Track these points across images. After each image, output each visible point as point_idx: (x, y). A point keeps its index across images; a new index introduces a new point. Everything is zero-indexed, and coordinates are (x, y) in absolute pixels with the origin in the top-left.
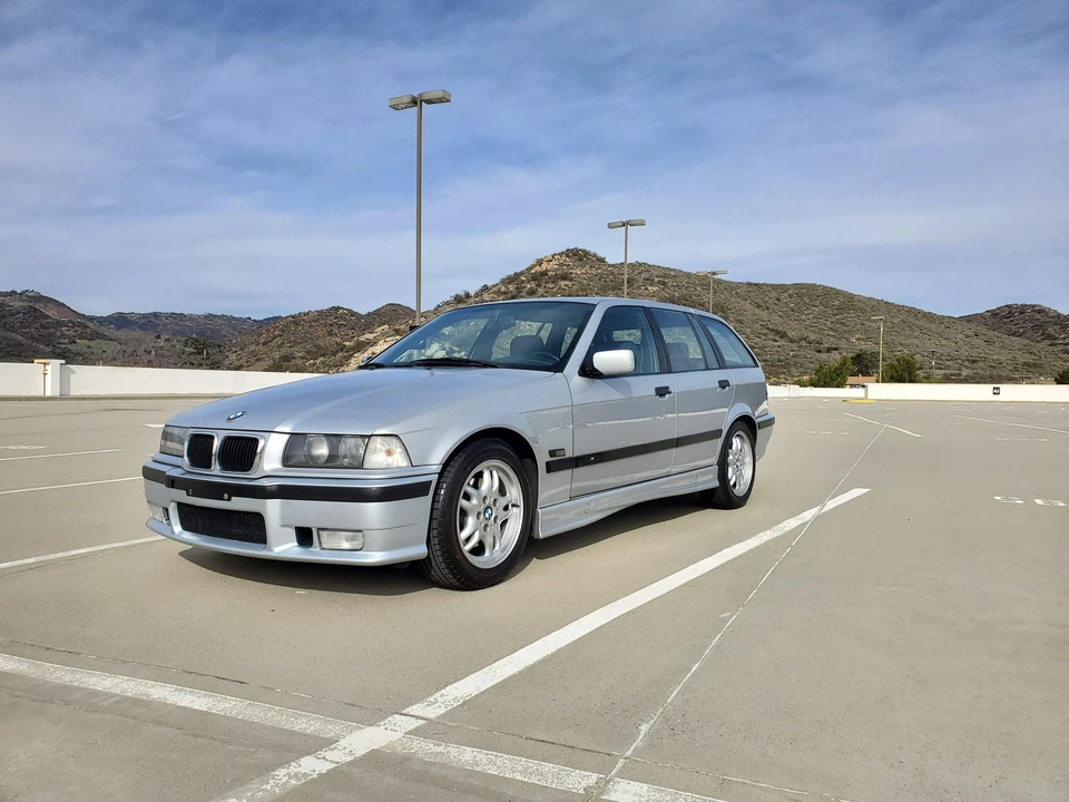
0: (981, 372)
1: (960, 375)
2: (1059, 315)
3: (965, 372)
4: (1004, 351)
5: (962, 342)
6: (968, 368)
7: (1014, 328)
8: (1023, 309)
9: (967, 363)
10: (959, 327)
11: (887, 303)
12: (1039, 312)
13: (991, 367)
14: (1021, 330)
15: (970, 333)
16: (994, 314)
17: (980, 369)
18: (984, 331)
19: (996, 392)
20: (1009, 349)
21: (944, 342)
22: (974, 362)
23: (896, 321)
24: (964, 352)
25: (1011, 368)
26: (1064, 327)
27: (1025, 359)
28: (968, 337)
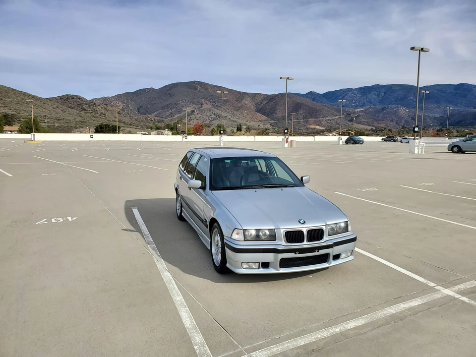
1: (54, 126)
2: (87, 101)
4: (70, 115)
5: (52, 111)
6: (57, 123)
7: (70, 105)
8: (73, 97)
9: (56, 120)
10: (50, 104)
11: (12, 89)
12: (79, 99)
13: (67, 122)
14: (73, 106)
15: (55, 106)
16: (61, 98)
17: (62, 123)
18: (61, 106)
19: (92, 137)
20: (72, 115)
21: (44, 110)
22: (59, 120)
23: (19, 99)
24: (54, 115)
25: (74, 123)
26: (89, 106)
27: (79, 119)
28: (54, 108)
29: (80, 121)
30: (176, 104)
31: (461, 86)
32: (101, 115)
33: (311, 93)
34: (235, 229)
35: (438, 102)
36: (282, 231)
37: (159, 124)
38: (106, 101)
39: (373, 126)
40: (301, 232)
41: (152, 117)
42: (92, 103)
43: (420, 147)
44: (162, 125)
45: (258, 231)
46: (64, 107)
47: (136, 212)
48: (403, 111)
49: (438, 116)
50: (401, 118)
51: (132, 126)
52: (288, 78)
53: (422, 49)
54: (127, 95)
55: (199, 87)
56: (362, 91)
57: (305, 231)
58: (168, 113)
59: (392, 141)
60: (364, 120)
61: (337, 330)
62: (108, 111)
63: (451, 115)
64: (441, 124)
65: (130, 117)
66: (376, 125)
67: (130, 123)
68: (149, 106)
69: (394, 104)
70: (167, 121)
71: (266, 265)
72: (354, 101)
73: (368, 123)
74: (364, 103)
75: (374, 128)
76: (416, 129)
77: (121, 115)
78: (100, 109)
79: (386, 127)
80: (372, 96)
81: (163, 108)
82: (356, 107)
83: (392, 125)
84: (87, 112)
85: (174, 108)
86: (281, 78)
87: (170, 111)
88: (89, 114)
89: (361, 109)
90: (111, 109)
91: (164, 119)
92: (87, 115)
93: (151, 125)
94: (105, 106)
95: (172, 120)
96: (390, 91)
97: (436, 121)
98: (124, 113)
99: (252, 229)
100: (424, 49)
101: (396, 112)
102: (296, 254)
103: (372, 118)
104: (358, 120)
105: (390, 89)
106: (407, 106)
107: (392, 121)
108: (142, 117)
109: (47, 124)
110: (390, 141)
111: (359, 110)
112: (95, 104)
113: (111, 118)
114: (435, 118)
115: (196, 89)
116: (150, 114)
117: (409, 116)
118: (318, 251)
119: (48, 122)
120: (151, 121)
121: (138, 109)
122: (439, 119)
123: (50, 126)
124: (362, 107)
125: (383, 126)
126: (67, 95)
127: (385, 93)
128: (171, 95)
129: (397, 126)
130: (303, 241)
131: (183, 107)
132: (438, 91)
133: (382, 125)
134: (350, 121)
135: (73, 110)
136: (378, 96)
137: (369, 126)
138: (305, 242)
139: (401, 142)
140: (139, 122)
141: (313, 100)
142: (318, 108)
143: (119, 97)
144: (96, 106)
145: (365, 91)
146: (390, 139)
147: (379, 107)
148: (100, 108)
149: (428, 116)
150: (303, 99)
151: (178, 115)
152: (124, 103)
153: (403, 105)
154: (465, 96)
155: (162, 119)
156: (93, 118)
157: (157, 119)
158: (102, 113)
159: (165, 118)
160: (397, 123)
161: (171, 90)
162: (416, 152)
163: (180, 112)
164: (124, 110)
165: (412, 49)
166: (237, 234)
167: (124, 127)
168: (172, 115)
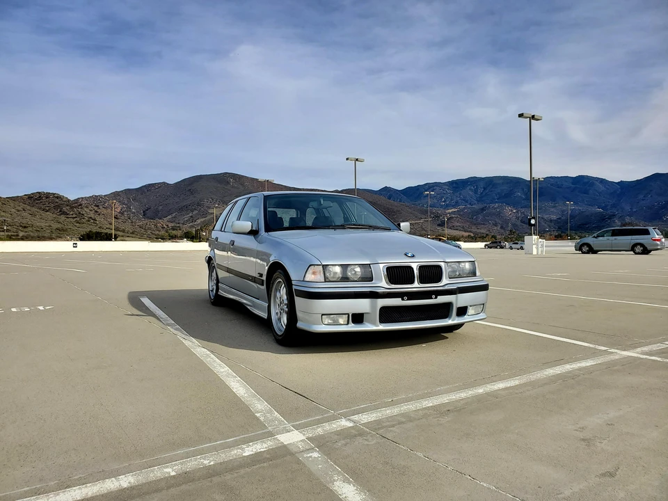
0: (32, 234)
1: (18, 235)
2: (69, 201)
3: (21, 234)
4: (42, 221)
5: (15, 215)
6: (21, 231)
7: (43, 207)
8: (48, 195)
9: (21, 228)
10: (12, 205)
12: (57, 197)
14: (47, 208)
15: (20, 208)
16: (30, 197)
17: (30, 231)
18: (29, 208)
19: (75, 246)
20: (45, 220)
22: (25, 227)
24: (18, 221)
25: (49, 231)
26: (72, 208)
27: (56, 226)
28: (18, 211)
29: (57, 229)
30: (199, 205)
31: (580, 179)
32: (89, 221)
33: (386, 189)
34: (311, 265)
35: (553, 200)
36: (381, 266)
37: (174, 232)
38: (97, 201)
39: (470, 232)
40: (410, 268)
41: (164, 222)
42: (77, 204)
43: (540, 246)
44: (179, 233)
45: (344, 267)
46: (34, 209)
47: (146, 301)
48: (509, 212)
49: (554, 217)
50: (507, 221)
51: (134, 236)
52: (357, 160)
53: (533, 117)
54: (128, 191)
55: (231, 180)
56: (454, 185)
57: (415, 266)
58: (186, 217)
59: (499, 247)
60: (458, 224)
61: (480, 390)
62: (99, 215)
63: (572, 217)
64: (559, 228)
65: (132, 222)
66: (474, 230)
67: (131, 231)
68: (161, 208)
69: (496, 202)
70: (186, 228)
71: (358, 318)
72: (443, 200)
73: (463, 227)
74: (457, 202)
75: (472, 235)
76: (533, 222)
77: (120, 221)
78: (88, 212)
79: (487, 233)
80: (468, 192)
81: (181, 210)
82: (447, 207)
83: (496, 230)
84: (68, 216)
85: (195, 209)
86: (347, 159)
87: (190, 215)
88: (72, 220)
89: (453, 210)
90: (105, 211)
91: (181, 225)
92: (68, 220)
93: (163, 233)
94: (96, 208)
95: (192, 226)
96: (491, 186)
97: (553, 224)
98: (123, 217)
99: (336, 265)
100: (535, 117)
101: (500, 213)
102: (403, 300)
103: (468, 221)
104: (450, 225)
105: (490, 183)
106: (514, 205)
107: (496, 225)
108: (150, 224)
109: (7, 233)
110: (496, 248)
111: (450, 211)
112: (81, 205)
113: (104, 225)
114: (551, 221)
115: (228, 183)
116: (161, 219)
117: (517, 218)
118: (436, 298)
119: (8, 231)
120: (163, 228)
121: (144, 212)
122: (556, 222)
123: (12, 235)
124: (454, 206)
125: (484, 232)
126: (39, 193)
127: (485, 189)
128: (192, 192)
129: (503, 231)
130: (412, 282)
131: (209, 208)
132: (552, 185)
133: (482, 231)
134: (439, 225)
135: (48, 213)
136: (476, 192)
137: (465, 231)
138: (416, 284)
139: (511, 248)
140: (145, 229)
141: (390, 199)
142: (396, 209)
143: (116, 195)
144: (82, 208)
145: (457, 185)
146: (495, 245)
147: (477, 207)
148: (88, 210)
149: (542, 218)
150: (375, 196)
151: (202, 220)
152: (124, 204)
153: (508, 204)
154: (586, 192)
155: (178, 225)
156: (77, 224)
157: (171, 225)
158: (91, 218)
159: (183, 224)
160: (502, 227)
161: (192, 185)
162: (535, 252)
163: (204, 214)
164: (123, 214)
165: (521, 115)
166: (314, 273)
167: (123, 236)
168: (193, 219)
